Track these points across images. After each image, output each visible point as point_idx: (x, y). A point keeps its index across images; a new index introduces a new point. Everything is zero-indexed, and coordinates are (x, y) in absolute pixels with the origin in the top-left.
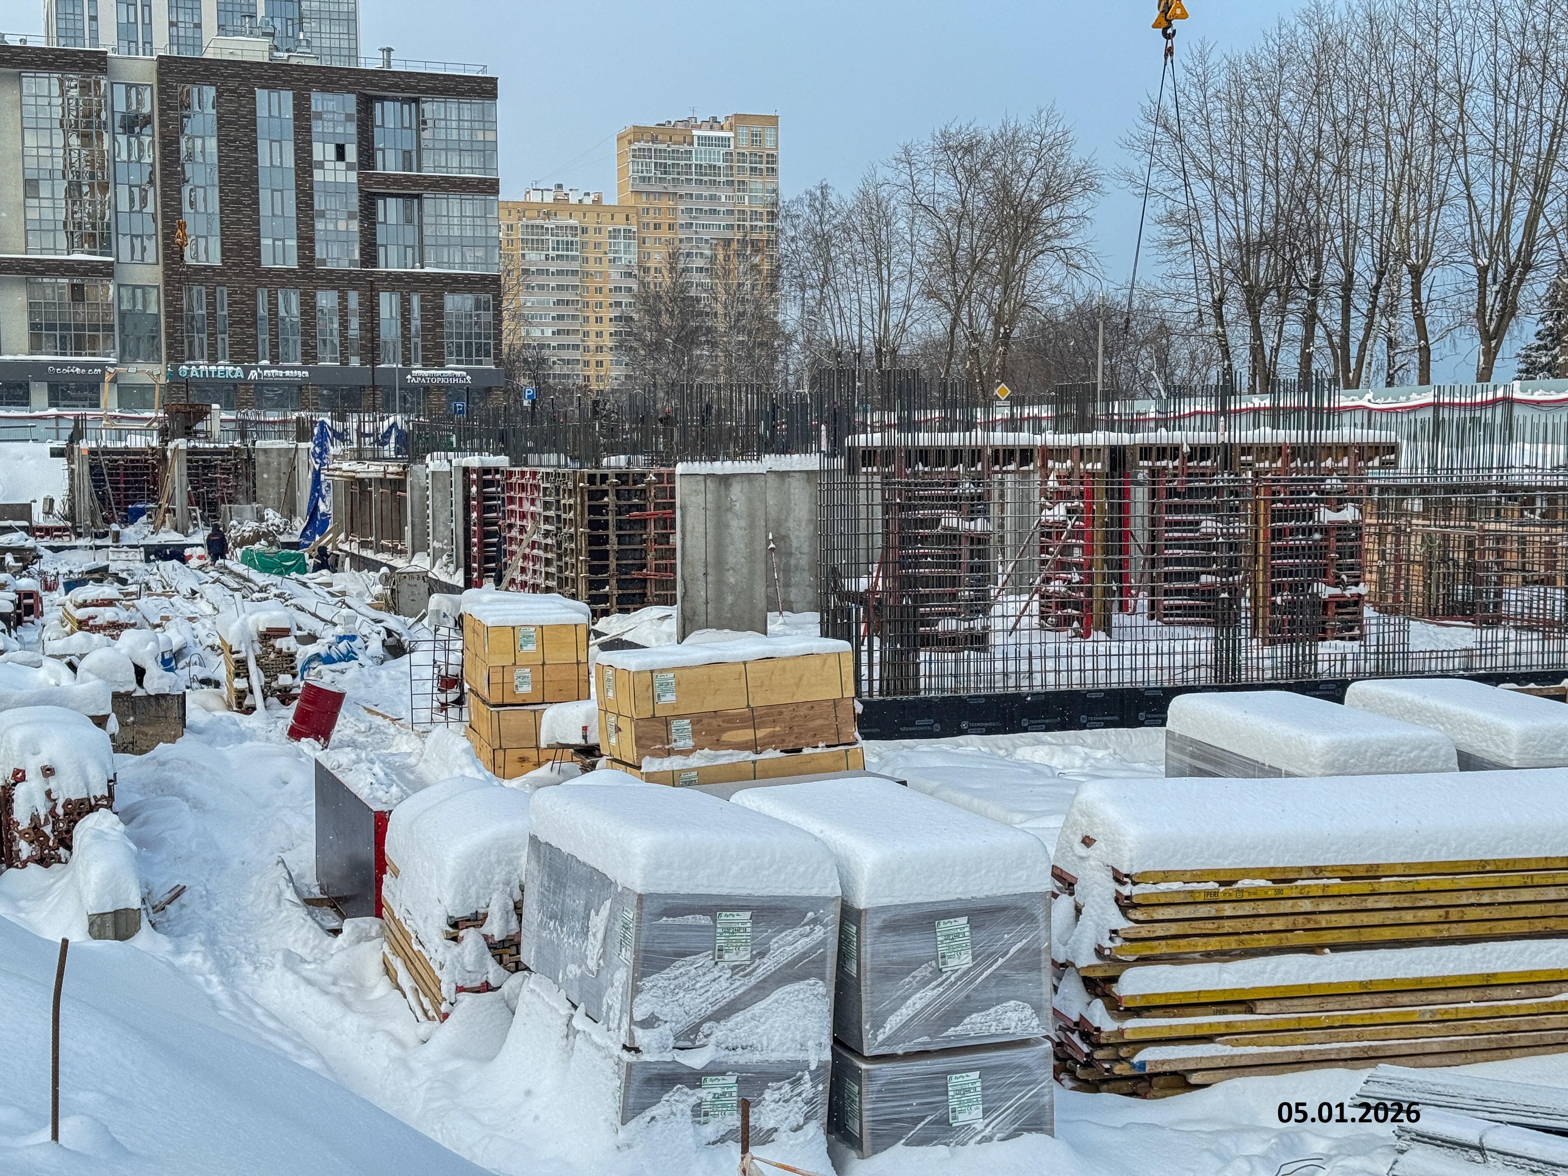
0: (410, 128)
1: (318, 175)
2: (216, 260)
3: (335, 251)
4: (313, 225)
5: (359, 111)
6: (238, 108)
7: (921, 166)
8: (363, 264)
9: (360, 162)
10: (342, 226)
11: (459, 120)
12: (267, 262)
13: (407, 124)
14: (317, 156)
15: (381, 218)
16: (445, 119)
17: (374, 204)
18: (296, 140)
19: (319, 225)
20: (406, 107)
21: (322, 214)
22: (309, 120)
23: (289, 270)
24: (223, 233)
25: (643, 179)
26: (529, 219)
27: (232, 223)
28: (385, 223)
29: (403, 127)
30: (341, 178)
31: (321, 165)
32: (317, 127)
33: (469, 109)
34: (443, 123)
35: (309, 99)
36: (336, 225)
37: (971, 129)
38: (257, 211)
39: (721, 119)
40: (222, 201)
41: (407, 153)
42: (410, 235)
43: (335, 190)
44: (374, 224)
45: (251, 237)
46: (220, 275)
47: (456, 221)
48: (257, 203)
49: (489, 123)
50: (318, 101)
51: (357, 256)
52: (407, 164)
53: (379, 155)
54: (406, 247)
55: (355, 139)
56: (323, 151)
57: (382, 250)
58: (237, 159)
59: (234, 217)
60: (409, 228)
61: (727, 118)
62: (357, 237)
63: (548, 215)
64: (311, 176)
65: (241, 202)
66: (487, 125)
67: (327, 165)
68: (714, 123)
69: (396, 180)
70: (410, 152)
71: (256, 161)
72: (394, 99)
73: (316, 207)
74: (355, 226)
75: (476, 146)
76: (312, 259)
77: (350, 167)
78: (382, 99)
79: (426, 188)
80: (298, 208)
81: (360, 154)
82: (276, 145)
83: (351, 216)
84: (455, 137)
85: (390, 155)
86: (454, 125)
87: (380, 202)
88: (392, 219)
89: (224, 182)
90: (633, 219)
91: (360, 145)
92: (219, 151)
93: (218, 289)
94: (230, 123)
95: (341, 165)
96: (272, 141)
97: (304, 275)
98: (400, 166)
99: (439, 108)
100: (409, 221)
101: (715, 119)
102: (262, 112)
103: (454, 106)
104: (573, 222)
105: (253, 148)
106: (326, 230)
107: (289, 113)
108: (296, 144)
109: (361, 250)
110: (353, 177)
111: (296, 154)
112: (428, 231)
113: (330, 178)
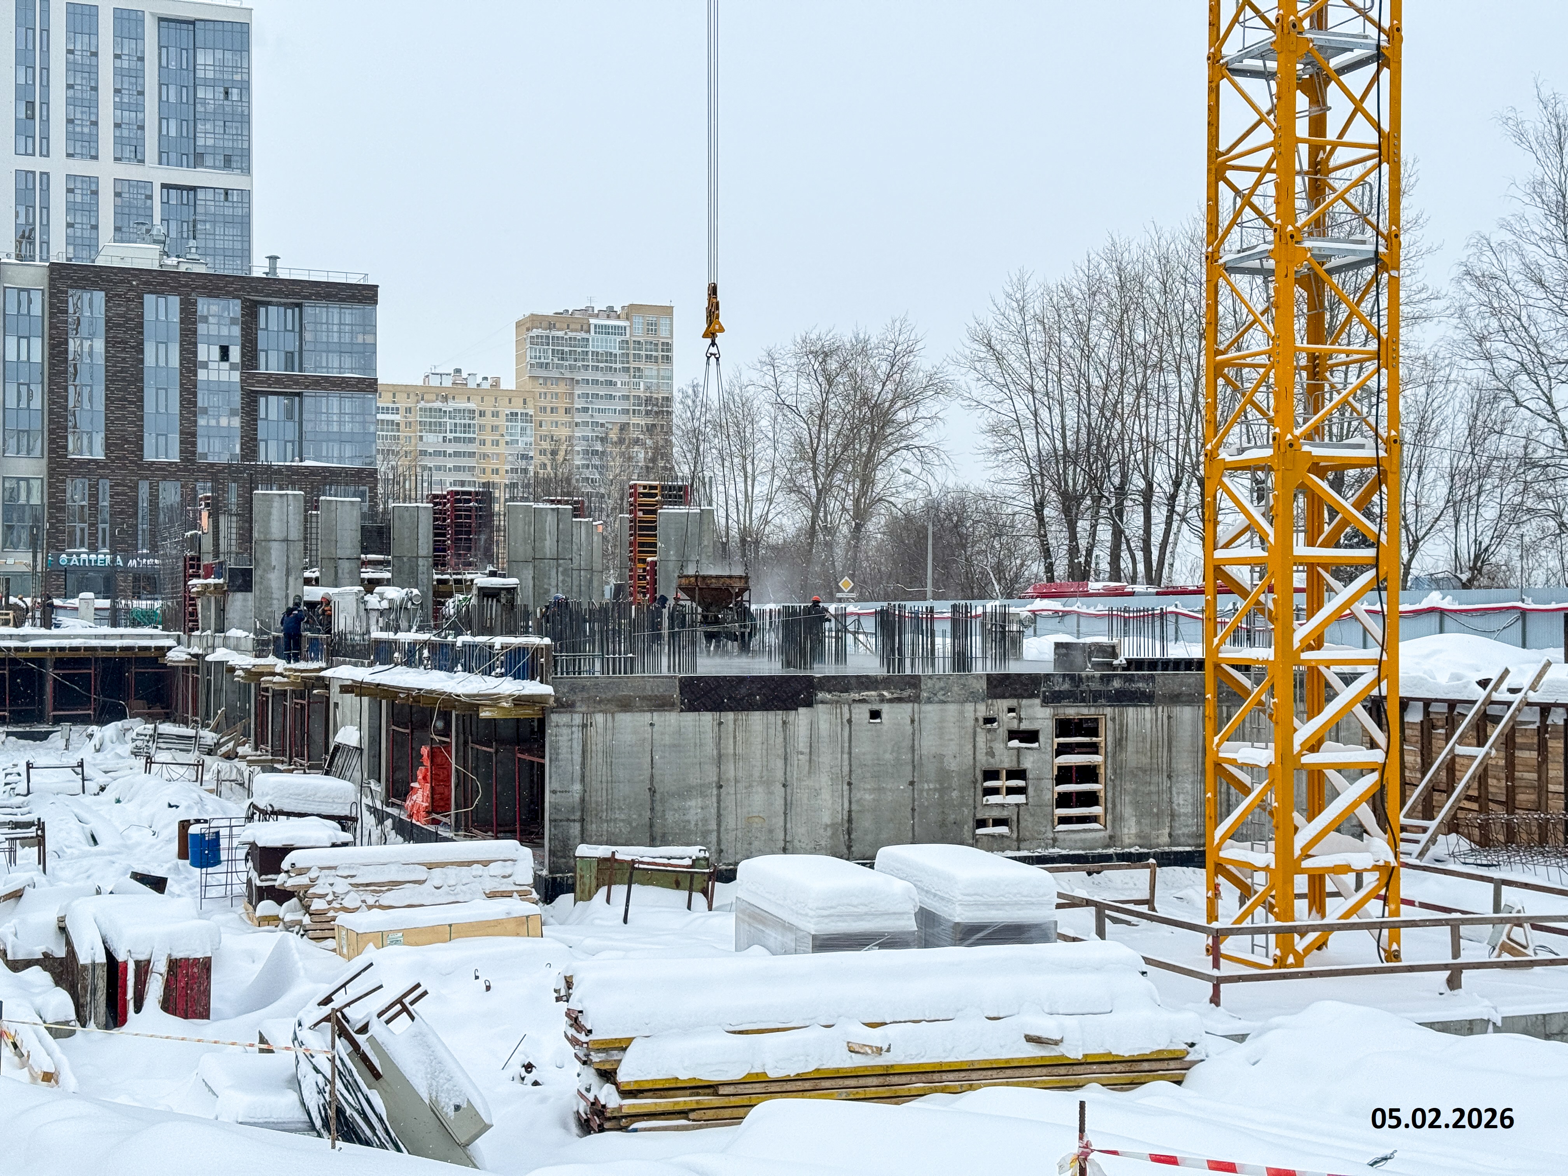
0: (293, 330)
1: (202, 374)
2: (99, 455)
3: (217, 444)
4: (196, 421)
5: (243, 315)
6: (126, 312)
7: (784, 368)
8: (244, 457)
9: (242, 361)
10: (224, 422)
11: (340, 324)
12: (149, 456)
13: (290, 327)
14: (202, 356)
15: (262, 415)
16: (327, 323)
17: (256, 401)
18: (181, 342)
19: (202, 422)
20: (289, 312)
21: (205, 411)
22: (195, 323)
23: (171, 463)
24: (107, 429)
25: (541, 365)
26: (428, 402)
27: (117, 419)
28: (266, 419)
29: (286, 330)
30: (224, 377)
31: (205, 365)
32: (202, 328)
33: (349, 314)
34: (325, 326)
35: (195, 304)
36: (218, 422)
37: (830, 335)
38: (141, 408)
39: (618, 309)
40: (107, 398)
41: (289, 355)
42: (291, 430)
43: (220, 388)
44: (256, 420)
45: (135, 432)
46: (103, 468)
47: (335, 418)
48: (142, 401)
49: (370, 327)
50: (205, 306)
51: (238, 450)
52: (289, 365)
53: (262, 356)
54: (286, 442)
55: (239, 341)
56: (207, 352)
57: (262, 445)
58: (124, 359)
59: (119, 413)
60: (290, 424)
61: (623, 307)
62: (238, 433)
63: (445, 399)
64: (196, 375)
65: (126, 400)
66: (368, 328)
67: (211, 365)
68: (610, 312)
69: (278, 380)
70: (292, 353)
71: (142, 361)
72: (279, 305)
73: (200, 404)
74: (236, 422)
75: (356, 348)
76: (194, 453)
77: (233, 367)
78: (267, 304)
79: (307, 387)
80: (182, 405)
81: (243, 355)
82: (162, 347)
83: (233, 413)
84: (336, 340)
85: (273, 356)
86: (336, 328)
87: (262, 400)
88: (273, 415)
89: (110, 380)
90: (530, 403)
91: (243, 347)
92: (107, 351)
93: (101, 481)
94: (119, 325)
95: (225, 365)
96: (158, 343)
97: (186, 467)
98: (283, 366)
99: (321, 312)
100: (290, 416)
101: (611, 308)
102: (149, 315)
103: (336, 311)
104: (472, 406)
105: (140, 349)
106: (208, 426)
107: (175, 317)
108: (181, 345)
109: (242, 444)
110: (236, 376)
111: (181, 354)
112: (307, 427)
113: (213, 377)
